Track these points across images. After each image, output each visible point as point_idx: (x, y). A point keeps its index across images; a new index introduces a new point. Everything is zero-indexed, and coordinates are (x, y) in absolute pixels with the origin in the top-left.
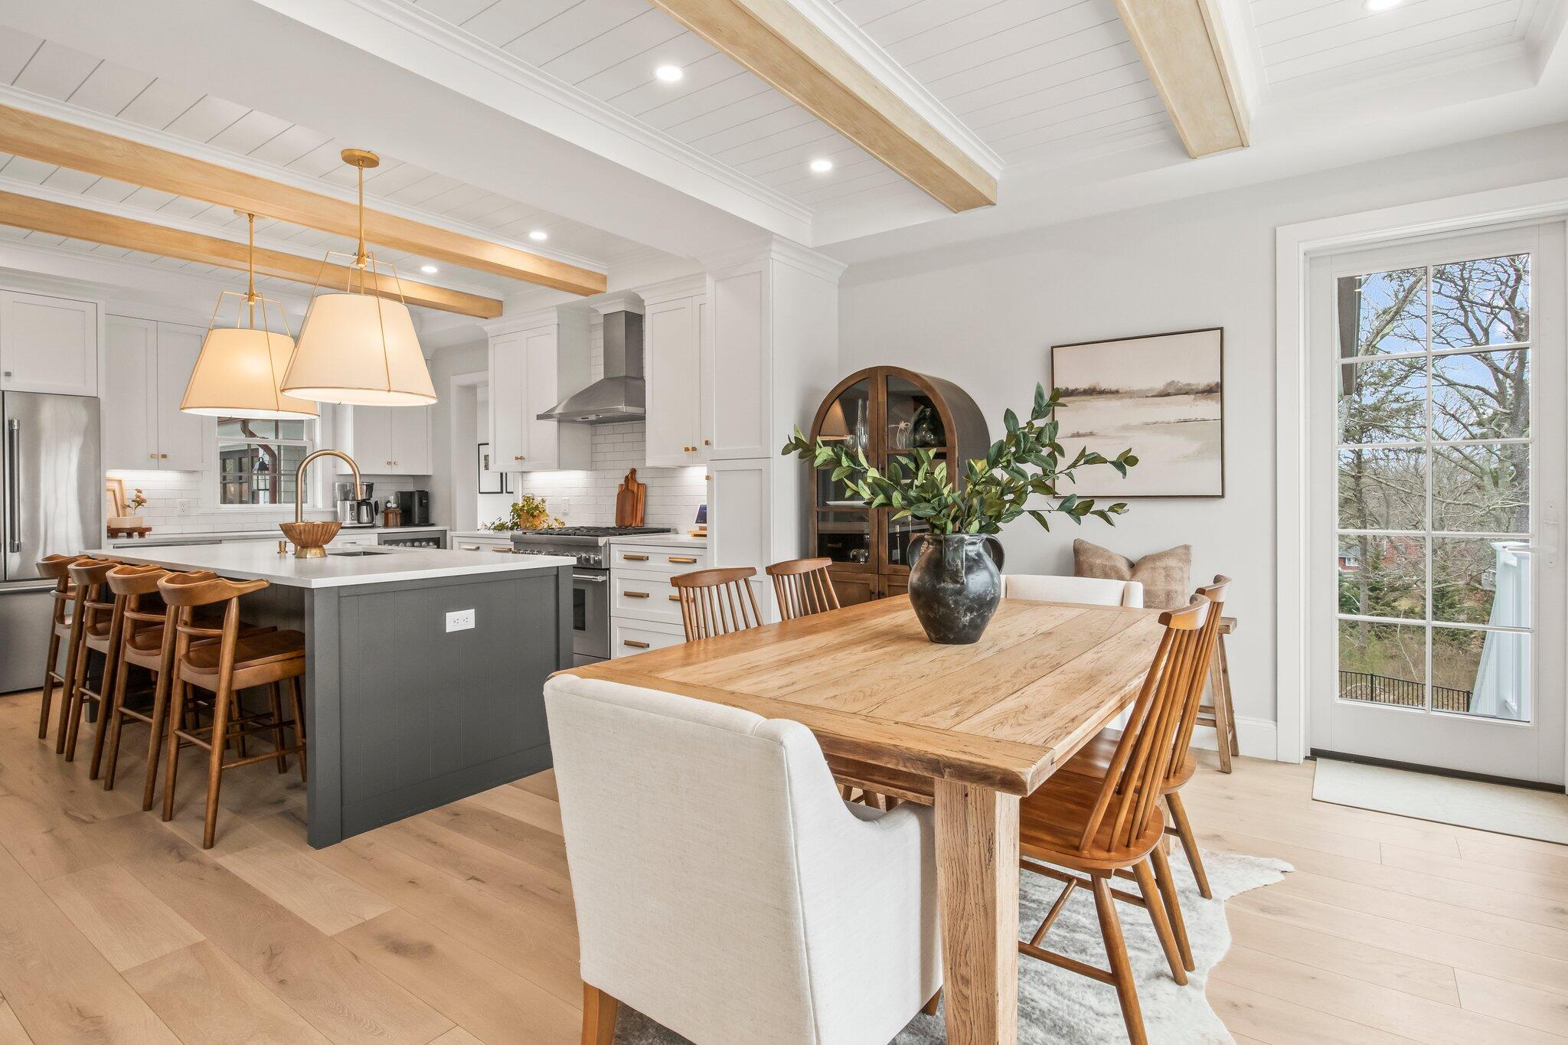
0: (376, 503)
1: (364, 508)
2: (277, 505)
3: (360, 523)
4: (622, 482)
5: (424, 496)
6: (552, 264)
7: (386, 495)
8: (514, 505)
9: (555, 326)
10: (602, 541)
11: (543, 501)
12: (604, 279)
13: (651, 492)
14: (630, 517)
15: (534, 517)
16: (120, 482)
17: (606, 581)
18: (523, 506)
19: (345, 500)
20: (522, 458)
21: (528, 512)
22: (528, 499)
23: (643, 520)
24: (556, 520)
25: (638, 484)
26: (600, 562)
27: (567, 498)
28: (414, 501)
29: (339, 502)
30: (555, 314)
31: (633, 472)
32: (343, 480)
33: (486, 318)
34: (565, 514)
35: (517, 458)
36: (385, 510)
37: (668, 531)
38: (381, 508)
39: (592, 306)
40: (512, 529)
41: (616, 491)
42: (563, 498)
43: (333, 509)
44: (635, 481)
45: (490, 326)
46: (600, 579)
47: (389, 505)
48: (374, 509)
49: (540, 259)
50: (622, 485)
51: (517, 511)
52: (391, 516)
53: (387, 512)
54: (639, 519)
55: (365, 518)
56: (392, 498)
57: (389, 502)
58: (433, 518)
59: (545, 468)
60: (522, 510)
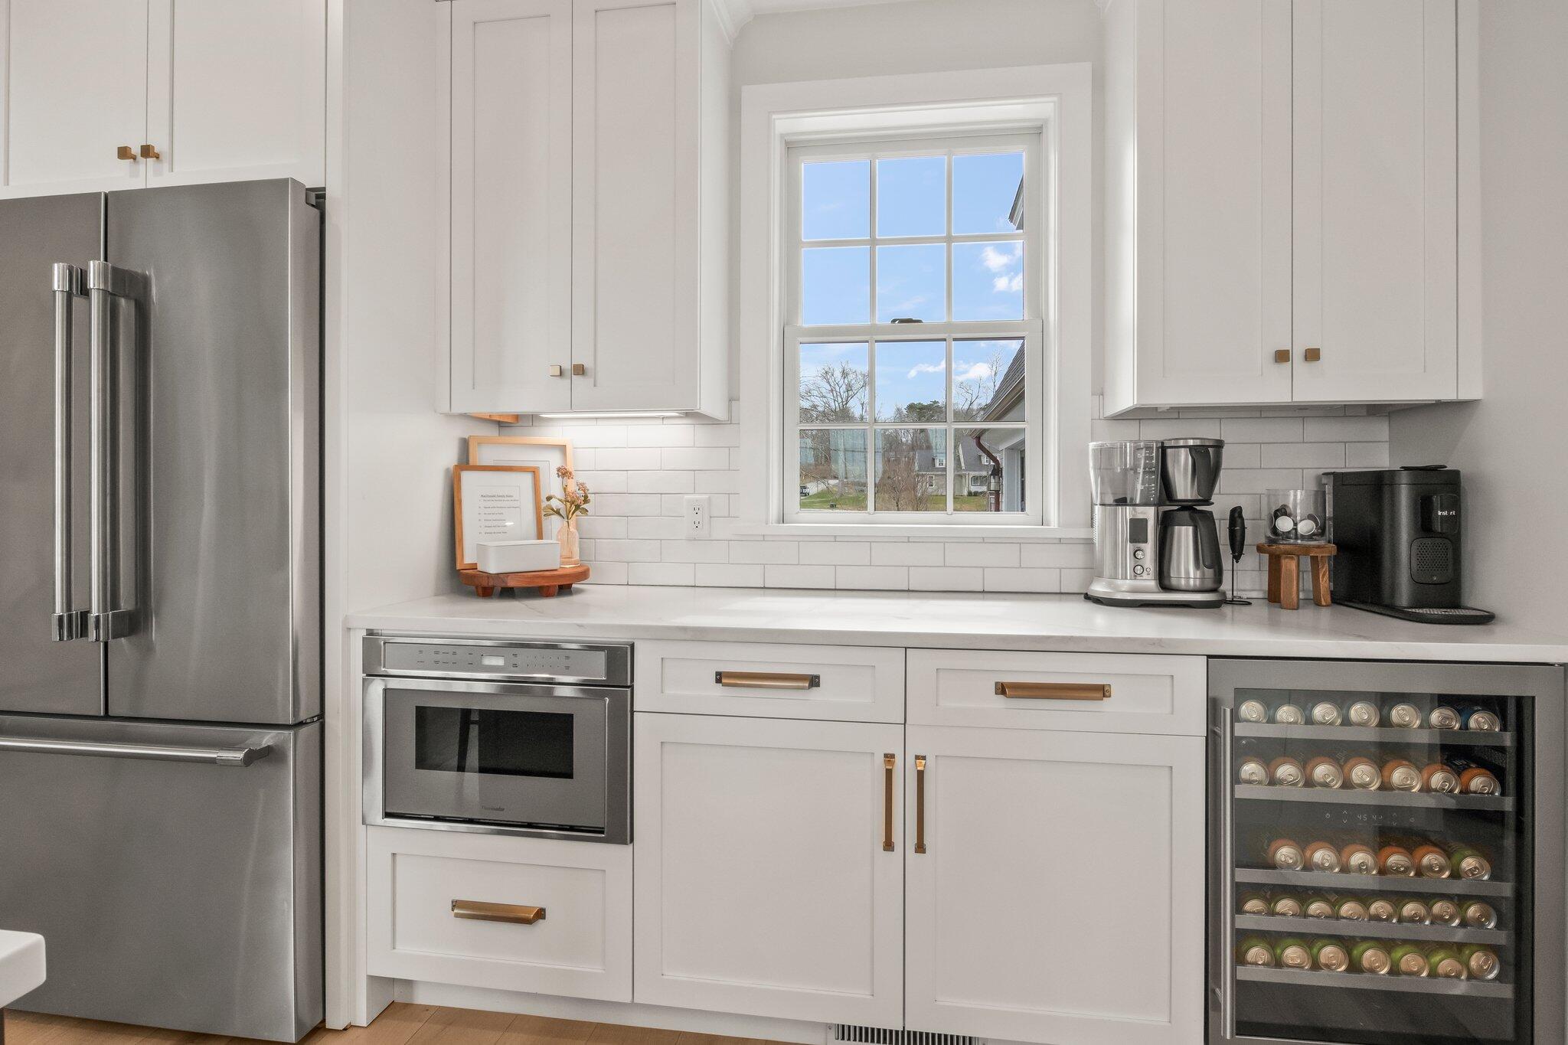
0: (1236, 515)
1: (1184, 536)
3: (1166, 589)
7: (1276, 486)
16: (562, 449)
19: (1120, 502)
29: (1097, 509)
32: (1115, 434)
36: (1271, 542)
38: (1255, 533)
43: (1082, 533)
47: (1284, 524)
48: (1225, 541)
52: (1289, 565)
53: (1276, 548)
55: (1186, 568)
56: (1298, 499)
57: (1282, 511)
58: (1482, 593)
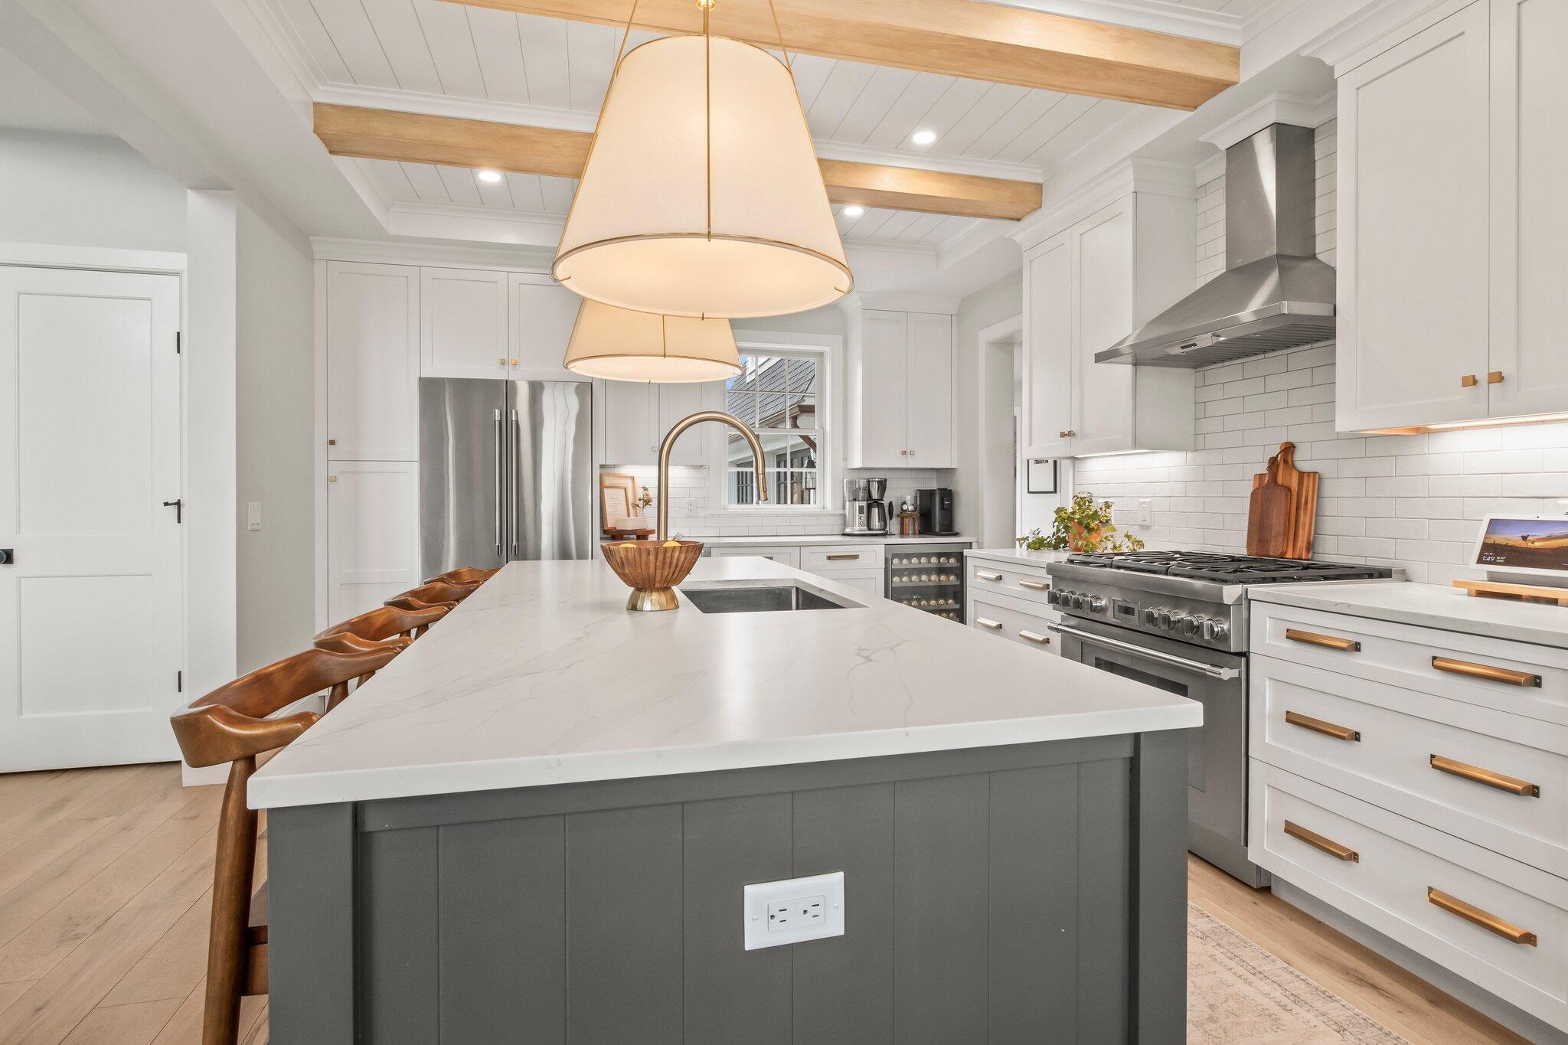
0: (891, 504)
1: (875, 511)
2: (782, 506)
3: (870, 529)
4: (1263, 469)
5: (947, 495)
6: (1124, 34)
7: (903, 494)
8: (1059, 511)
9: (1130, 199)
10: (1231, 593)
11: (1108, 505)
12: (1234, 56)
13: (1329, 489)
14: (1280, 539)
15: (1090, 530)
16: (633, 478)
17: (1239, 678)
18: (1074, 513)
19: (855, 500)
20: (1070, 434)
21: (1080, 523)
22: (1082, 502)
23: (1310, 546)
24: (1128, 537)
25: (1301, 474)
26: (1224, 637)
27: (1148, 500)
28: (935, 500)
29: (847, 502)
30: (1129, 175)
31: (1289, 449)
32: (854, 476)
33: (1019, 220)
34: (1144, 527)
35: (1063, 435)
36: (901, 513)
37: (1384, 574)
38: (896, 510)
39: (1202, 139)
40: (1056, 547)
41: (1248, 488)
42: (1141, 500)
43: (841, 512)
44: (1294, 467)
45: (1022, 233)
46: (1226, 674)
47: (905, 507)
48: (887, 513)
49: (1100, 26)
50: (1261, 476)
51: (1063, 518)
52: (907, 521)
53: (903, 515)
54: (1302, 543)
55: (876, 523)
56: (909, 499)
57: (904, 503)
58: (957, 528)
59: (1111, 447)
60: (1071, 519)
